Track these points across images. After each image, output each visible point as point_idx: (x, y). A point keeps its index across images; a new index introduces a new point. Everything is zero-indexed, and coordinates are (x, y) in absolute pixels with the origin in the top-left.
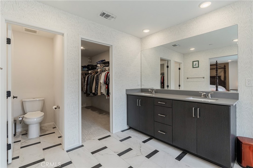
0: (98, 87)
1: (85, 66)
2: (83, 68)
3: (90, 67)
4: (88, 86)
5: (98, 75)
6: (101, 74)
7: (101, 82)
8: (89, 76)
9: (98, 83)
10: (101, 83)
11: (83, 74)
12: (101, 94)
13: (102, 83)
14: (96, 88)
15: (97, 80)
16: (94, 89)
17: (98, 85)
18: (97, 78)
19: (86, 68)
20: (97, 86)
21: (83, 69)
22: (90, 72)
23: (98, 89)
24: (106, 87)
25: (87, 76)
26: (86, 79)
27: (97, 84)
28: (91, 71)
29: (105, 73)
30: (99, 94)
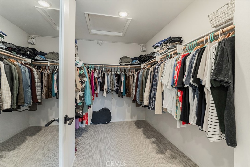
0: (155, 94)
1: (136, 57)
2: (133, 60)
3: (142, 58)
4: (137, 90)
5: (157, 67)
6: (162, 65)
7: (165, 83)
8: (140, 72)
9: (156, 85)
10: (162, 85)
11: (133, 71)
12: (163, 111)
13: (166, 86)
14: (152, 97)
15: (153, 79)
16: (148, 97)
17: (156, 89)
18: (154, 74)
19: (138, 61)
20: (152, 92)
21: (132, 62)
22: (142, 65)
23: (155, 99)
24: (180, 95)
25: (138, 72)
26: (136, 78)
27: (153, 88)
28: (144, 64)
29: (173, 59)
30: (158, 111)
